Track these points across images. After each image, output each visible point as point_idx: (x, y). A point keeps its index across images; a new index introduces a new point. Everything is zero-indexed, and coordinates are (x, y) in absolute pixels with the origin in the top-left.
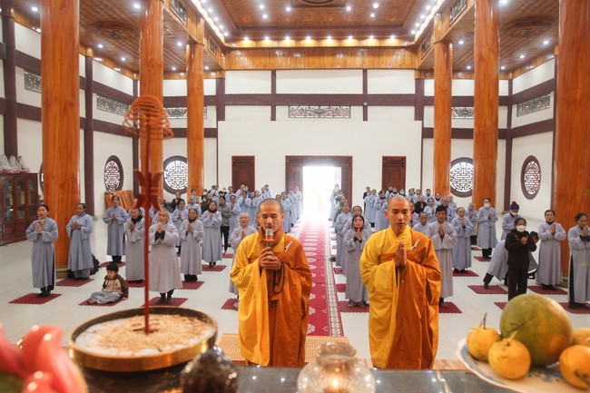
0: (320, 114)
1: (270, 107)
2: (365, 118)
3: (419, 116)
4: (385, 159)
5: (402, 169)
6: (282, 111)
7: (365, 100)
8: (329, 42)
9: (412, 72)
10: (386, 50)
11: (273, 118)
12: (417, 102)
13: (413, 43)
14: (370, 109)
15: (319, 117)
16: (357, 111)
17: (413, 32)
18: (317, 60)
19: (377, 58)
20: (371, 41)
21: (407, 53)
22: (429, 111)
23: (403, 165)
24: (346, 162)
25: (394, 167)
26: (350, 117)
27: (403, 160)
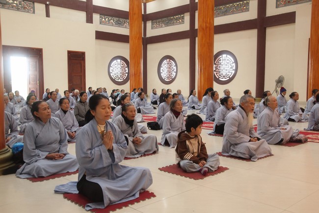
2: (48, 15)
3: (90, 20)
4: (69, 52)
5: (82, 62)
12: (88, 9)
14: (51, 8)
16: (40, 7)
22: (96, 17)
23: (84, 59)
24: (37, 54)
25: (76, 60)
26: (34, 12)
27: (83, 54)
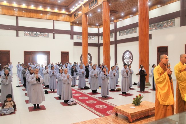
0: (37, 35)
1: (16, 31)
2: (54, 38)
3: (72, 38)
4: (61, 52)
5: (67, 56)
6: (21, 33)
7: (54, 31)
8: (41, 8)
9: (70, 23)
10: (61, 14)
11: (17, 35)
12: (71, 33)
13: (70, 13)
14: (55, 35)
15: (36, 36)
16: (51, 35)
17: (71, 9)
18: (35, 15)
19: (58, 17)
20: (56, 10)
21: (68, 16)
22: (75, 36)
23: (68, 55)
24: (48, 54)
25: (65, 56)
26: (48, 37)
27: (68, 53)
